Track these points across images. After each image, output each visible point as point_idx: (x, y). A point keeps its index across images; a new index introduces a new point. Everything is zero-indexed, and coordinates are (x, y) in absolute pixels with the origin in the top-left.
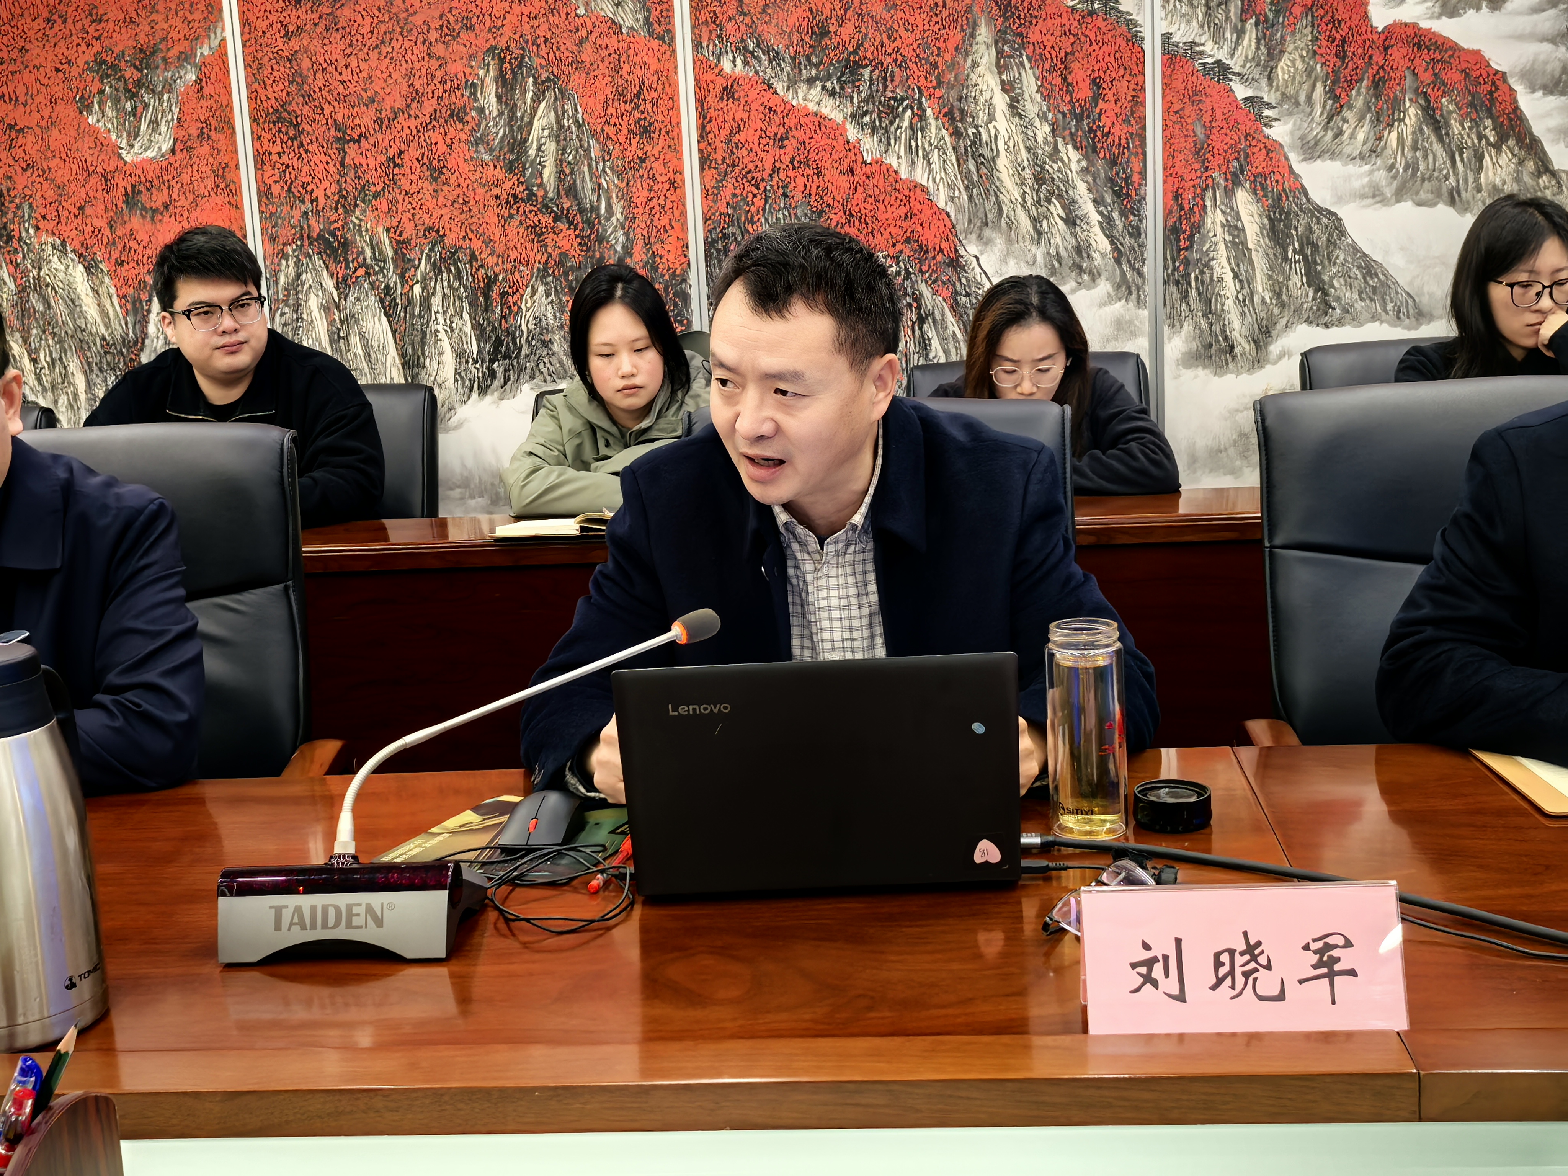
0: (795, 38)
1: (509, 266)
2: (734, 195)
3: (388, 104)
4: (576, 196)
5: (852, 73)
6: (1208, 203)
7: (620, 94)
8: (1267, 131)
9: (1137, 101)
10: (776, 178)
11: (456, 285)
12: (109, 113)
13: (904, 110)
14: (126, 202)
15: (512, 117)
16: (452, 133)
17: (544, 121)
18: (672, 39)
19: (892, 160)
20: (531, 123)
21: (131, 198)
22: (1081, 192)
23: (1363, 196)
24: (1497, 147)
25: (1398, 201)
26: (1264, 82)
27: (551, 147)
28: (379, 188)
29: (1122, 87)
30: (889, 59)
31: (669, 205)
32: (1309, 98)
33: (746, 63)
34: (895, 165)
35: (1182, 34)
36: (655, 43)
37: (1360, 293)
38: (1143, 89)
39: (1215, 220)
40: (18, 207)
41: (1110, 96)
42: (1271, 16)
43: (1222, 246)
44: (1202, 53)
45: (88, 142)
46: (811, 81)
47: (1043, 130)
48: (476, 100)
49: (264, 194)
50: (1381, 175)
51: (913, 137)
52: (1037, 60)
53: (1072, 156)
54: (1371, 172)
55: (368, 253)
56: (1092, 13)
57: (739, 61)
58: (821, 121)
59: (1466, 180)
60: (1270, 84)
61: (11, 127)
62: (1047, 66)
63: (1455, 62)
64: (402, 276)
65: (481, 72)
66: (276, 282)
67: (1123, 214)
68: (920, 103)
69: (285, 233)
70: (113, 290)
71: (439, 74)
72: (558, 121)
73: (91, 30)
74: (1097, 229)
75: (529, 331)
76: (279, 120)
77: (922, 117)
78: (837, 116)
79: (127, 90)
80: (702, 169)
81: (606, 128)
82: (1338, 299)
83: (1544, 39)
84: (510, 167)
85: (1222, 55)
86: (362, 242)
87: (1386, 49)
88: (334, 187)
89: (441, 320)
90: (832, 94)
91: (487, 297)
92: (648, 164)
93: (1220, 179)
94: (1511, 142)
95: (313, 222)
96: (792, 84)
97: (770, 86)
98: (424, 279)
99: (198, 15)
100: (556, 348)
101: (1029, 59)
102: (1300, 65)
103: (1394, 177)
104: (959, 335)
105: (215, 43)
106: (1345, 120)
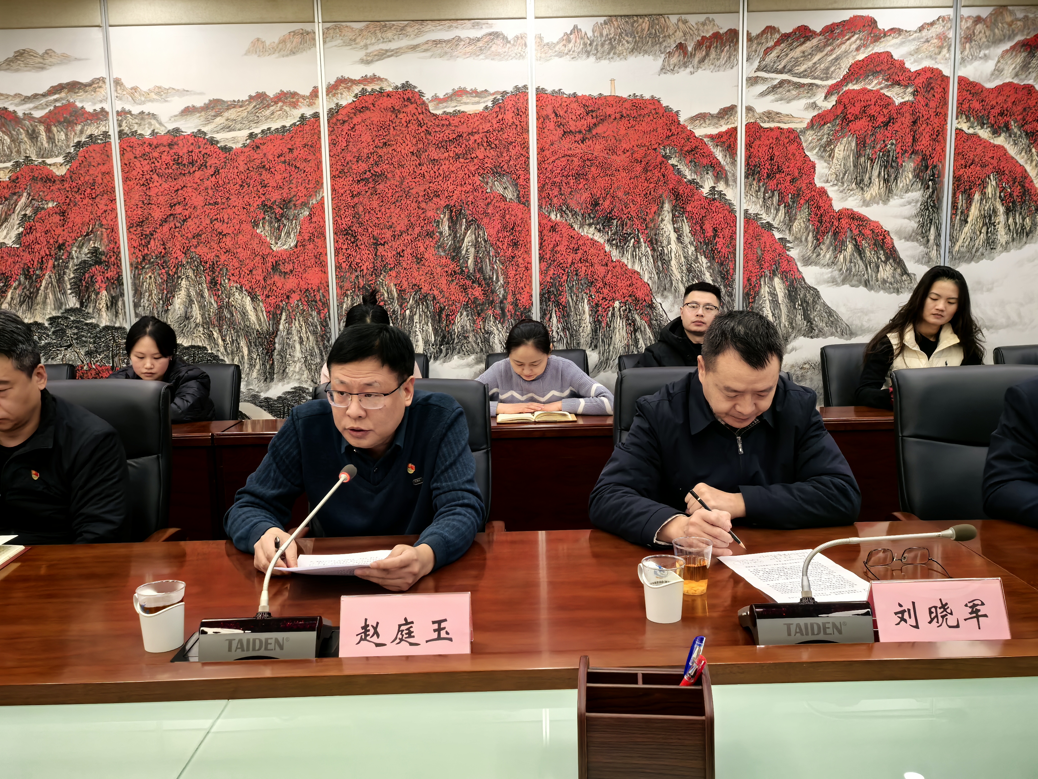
0: (584, 205)
1: (451, 303)
2: (554, 274)
3: (398, 229)
4: (482, 273)
5: (609, 222)
6: (762, 283)
7: (505, 227)
8: (788, 253)
9: (733, 237)
10: (573, 267)
11: (426, 310)
12: (267, 228)
13: (631, 239)
14: (273, 269)
15: (455, 237)
16: (428, 243)
17: (469, 239)
18: (529, 204)
19: (625, 261)
20: (463, 239)
21: (275, 267)
23: (828, 282)
24: (885, 263)
25: (843, 284)
26: (787, 232)
27: (472, 250)
28: (392, 266)
29: (727, 232)
30: (625, 216)
31: (524, 277)
32: (806, 239)
33: (561, 216)
34: (626, 263)
35: (753, 210)
36: (521, 206)
37: (826, 323)
38: (735, 233)
39: (765, 290)
40: (221, 270)
41: (721, 235)
42: (791, 203)
43: (768, 302)
44: (761, 218)
45: (257, 241)
46: (590, 225)
47: (691, 249)
48: (439, 228)
49: (338, 267)
50: (836, 273)
51: (634, 250)
52: (690, 219)
53: (703, 260)
54: (832, 272)
55: (386, 295)
56: (714, 199)
57: (558, 215)
58: (594, 242)
59: (872, 276)
60: (790, 233)
61: (220, 233)
62: (694, 221)
63: (868, 226)
64: (401, 306)
65: (442, 216)
66: (342, 307)
67: (725, 286)
68: (638, 236)
69: (347, 285)
70: (264, 309)
71: (422, 216)
72: (476, 239)
73: (261, 191)
75: (458, 332)
76: (347, 234)
77: (638, 242)
78: (601, 241)
79: (276, 218)
80: (540, 262)
81: (498, 243)
82: (817, 326)
83: (905, 218)
84: (453, 258)
85: (769, 219)
86: (383, 291)
87: (839, 220)
88: (371, 265)
89: (418, 326)
90: (599, 231)
91: (440, 316)
92: (516, 259)
93: (767, 273)
94: (891, 261)
95: (360, 280)
96: (582, 226)
97: (572, 227)
98: (411, 307)
99: (311, 185)
100: (470, 340)
101: (686, 218)
102: (802, 225)
103: (842, 274)
104: (652, 338)
105: (319, 198)
106: (821, 249)
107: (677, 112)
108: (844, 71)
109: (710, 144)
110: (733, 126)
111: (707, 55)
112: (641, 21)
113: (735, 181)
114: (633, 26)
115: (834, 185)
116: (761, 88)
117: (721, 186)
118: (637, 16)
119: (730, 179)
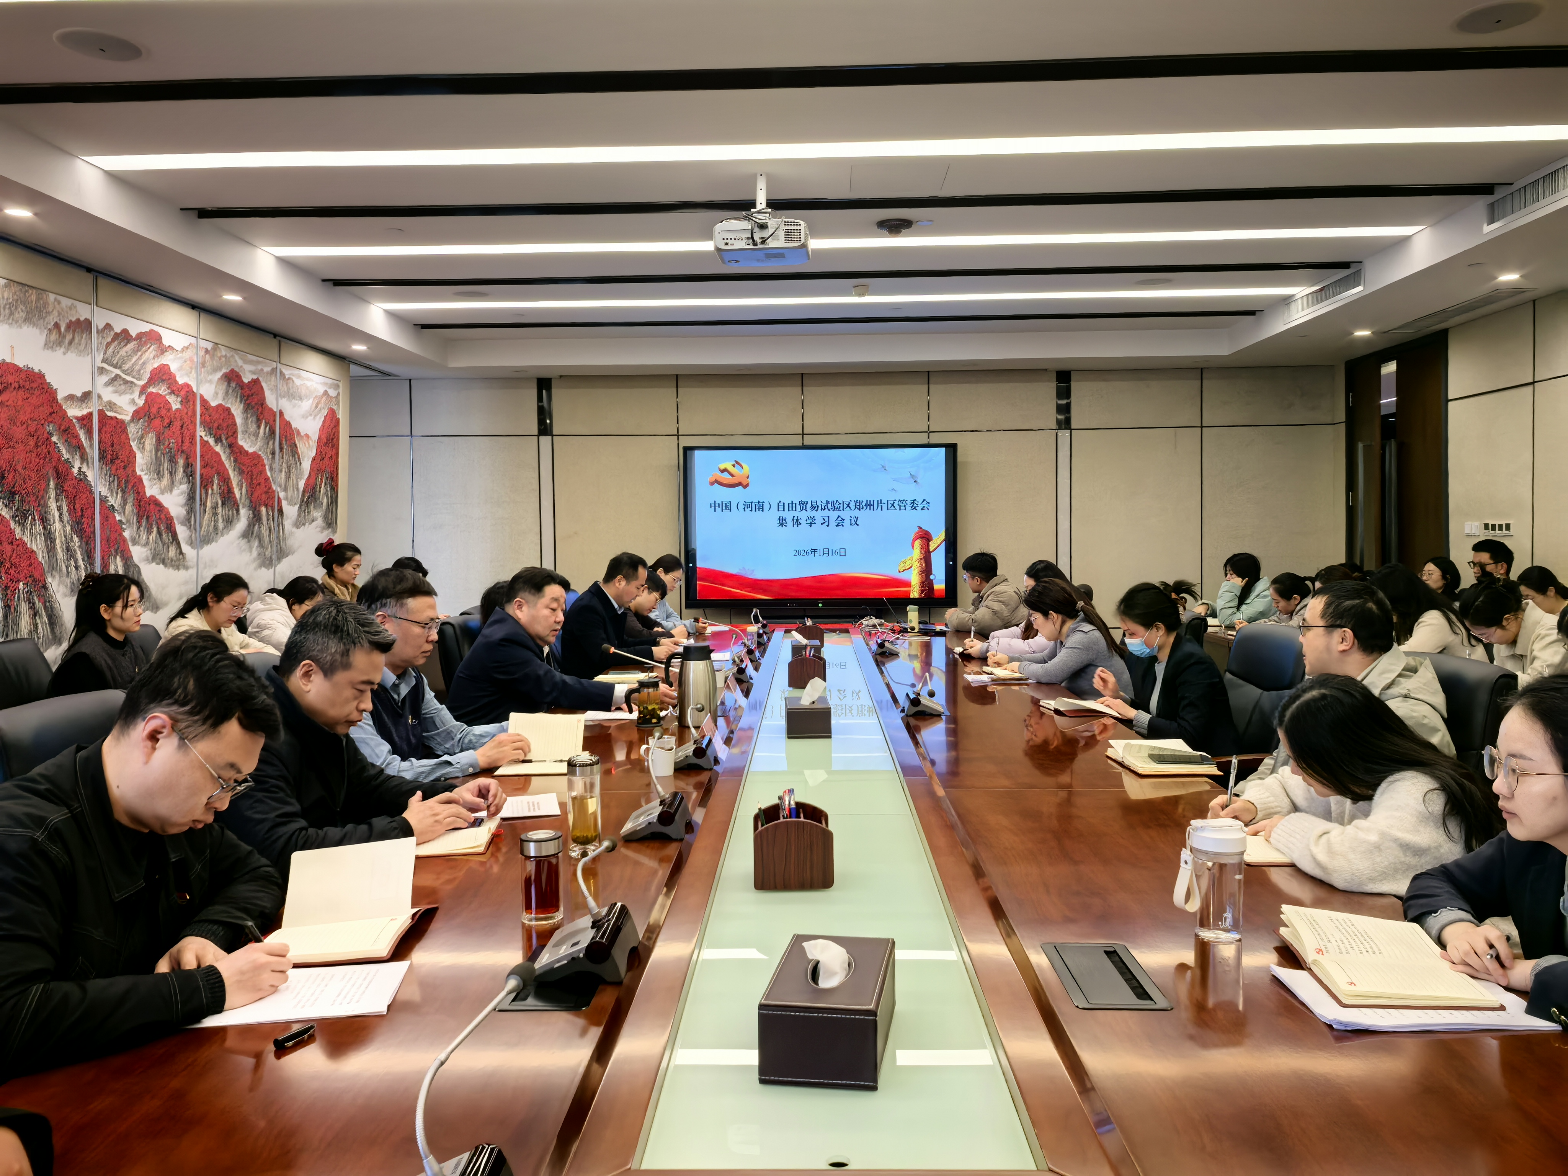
5: (12, 496)
6: (111, 561)
8: (123, 533)
9: (93, 518)
13: (29, 516)
19: (25, 539)
22: (79, 556)
23: (144, 560)
24: (172, 543)
25: (152, 563)
29: (89, 513)
30: (24, 492)
32: (133, 521)
34: (26, 541)
35: (104, 492)
38: (94, 514)
41: (86, 516)
42: (124, 488)
44: (108, 500)
47: (68, 528)
51: (31, 529)
52: (67, 497)
53: (76, 539)
54: (147, 552)
56: (82, 480)
59: (166, 555)
60: (124, 515)
62: (69, 501)
63: (163, 511)
68: (33, 513)
77: (35, 520)
78: (7, 516)
83: (180, 506)
85: (113, 502)
87: (149, 505)
90: (6, 506)
93: (113, 550)
94: (175, 542)
102: (130, 508)
103: (151, 553)
104: (47, 621)
106: (141, 530)
107: (56, 389)
108: (147, 376)
109: (77, 426)
110: (90, 410)
111: (73, 338)
112: (30, 292)
113: (93, 464)
114: (25, 294)
115: (145, 474)
116: (105, 379)
117: (84, 469)
118: (28, 286)
119: (89, 460)
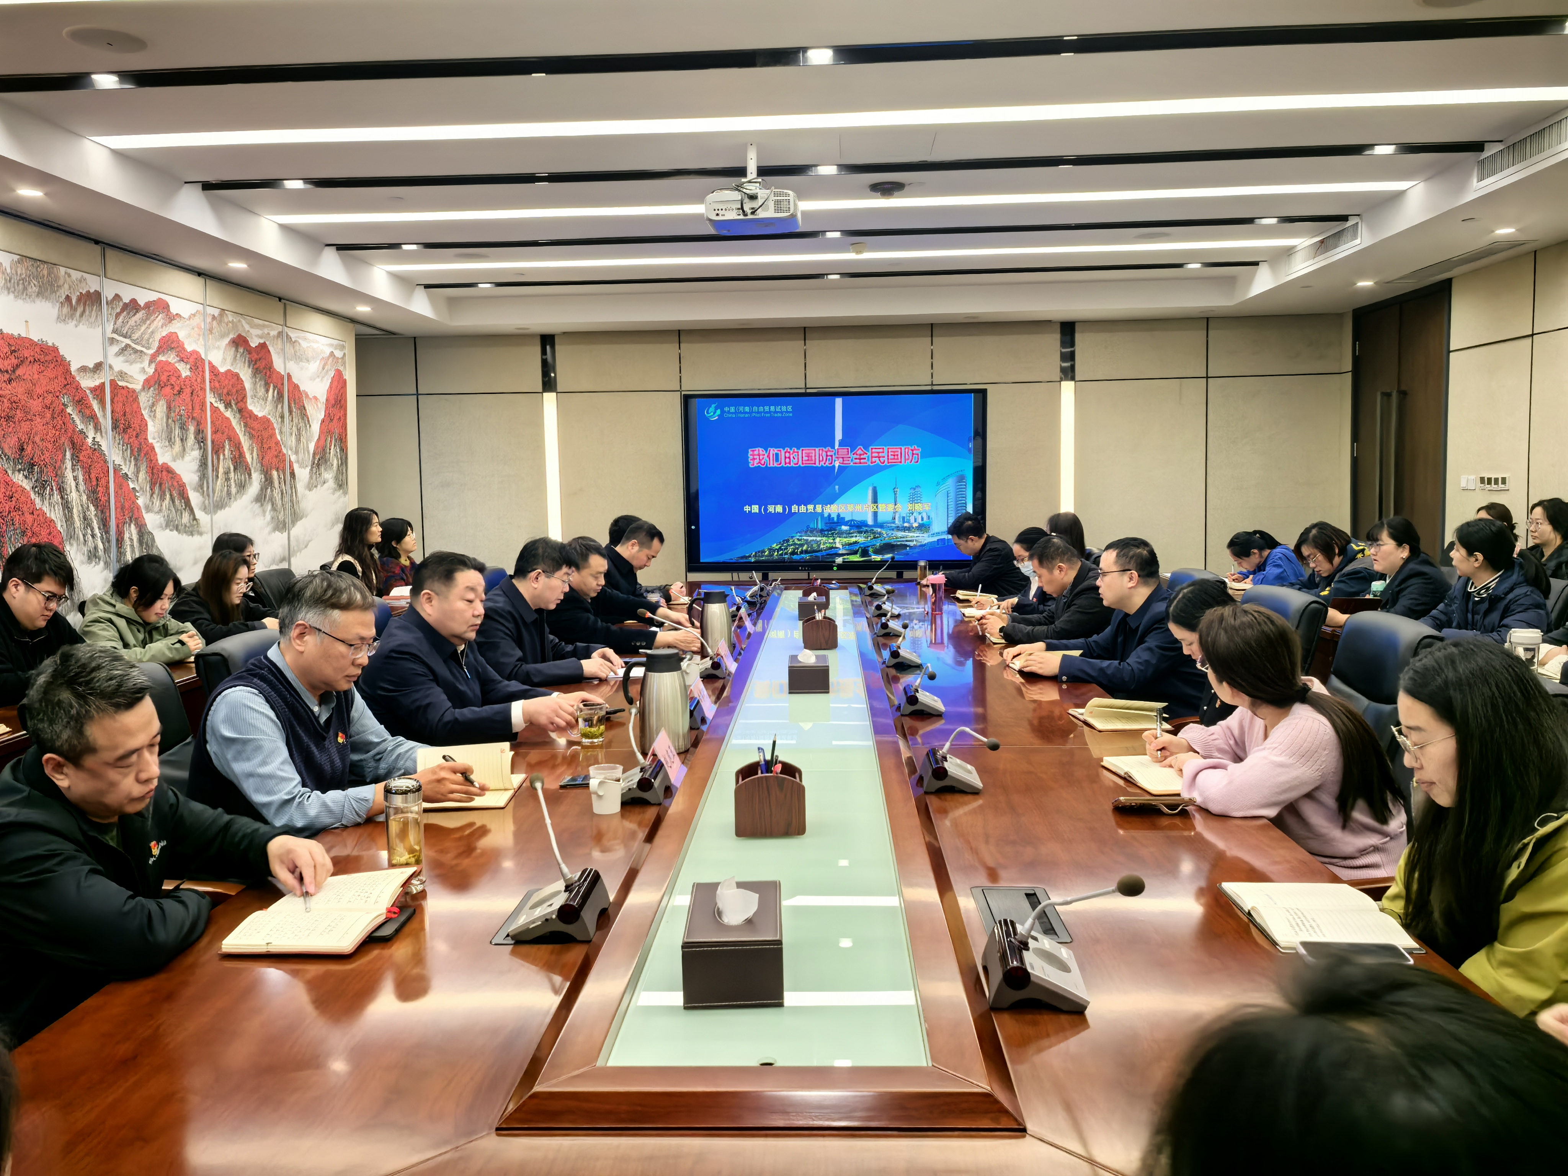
0: (14, 451)
5: (31, 468)
6: (126, 529)
8: (137, 501)
9: (108, 487)
10: (8, 516)
13: (47, 487)
19: (44, 509)
22: (95, 525)
23: (158, 527)
24: (185, 510)
25: (166, 529)
26: (136, 482)
29: (104, 482)
30: (42, 463)
32: (146, 489)
34: (46, 511)
35: (117, 461)
38: (109, 482)
39: (127, 536)
41: (101, 485)
42: (137, 456)
43: (128, 547)
44: (122, 469)
46: (19, 471)
47: (84, 497)
51: (50, 499)
52: (83, 468)
53: (92, 508)
54: (160, 518)
56: (95, 449)
58: (23, 490)
59: (179, 522)
60: (138, 483)
62: (84, 471)
63: (176, 478)
67: (105, 533)
68: (51, 483)
74: (99, 539)
77: (52, 490)
78: (28, 488)
83: (192, 472)
85: (126, 470)
87: (161, 472)
90: (26, 477)
93: (127, 520)
94: (187, 508)
96: (14, 472)
97: (8, 472)
101: (80, 467)
102: (143, 476)
103: (165, 520)
106: (154, 498)
107: (69, 361)
108: (156, 345)
109: (90, 396)
110: (102, 381)
111: (84, 311)
112: (42, 266)
113: (106, 433)
114: (37, 269)
115: (158, 442)
116: (115, 349)
117: (98, 439)
118: (40, 261)
119: (103, 430)
